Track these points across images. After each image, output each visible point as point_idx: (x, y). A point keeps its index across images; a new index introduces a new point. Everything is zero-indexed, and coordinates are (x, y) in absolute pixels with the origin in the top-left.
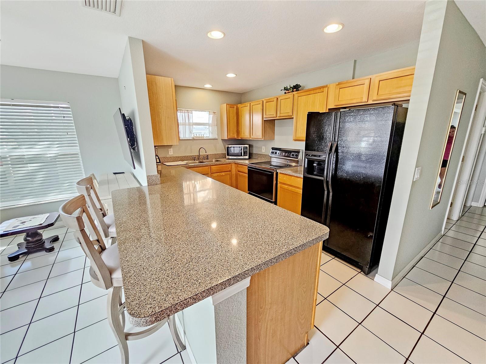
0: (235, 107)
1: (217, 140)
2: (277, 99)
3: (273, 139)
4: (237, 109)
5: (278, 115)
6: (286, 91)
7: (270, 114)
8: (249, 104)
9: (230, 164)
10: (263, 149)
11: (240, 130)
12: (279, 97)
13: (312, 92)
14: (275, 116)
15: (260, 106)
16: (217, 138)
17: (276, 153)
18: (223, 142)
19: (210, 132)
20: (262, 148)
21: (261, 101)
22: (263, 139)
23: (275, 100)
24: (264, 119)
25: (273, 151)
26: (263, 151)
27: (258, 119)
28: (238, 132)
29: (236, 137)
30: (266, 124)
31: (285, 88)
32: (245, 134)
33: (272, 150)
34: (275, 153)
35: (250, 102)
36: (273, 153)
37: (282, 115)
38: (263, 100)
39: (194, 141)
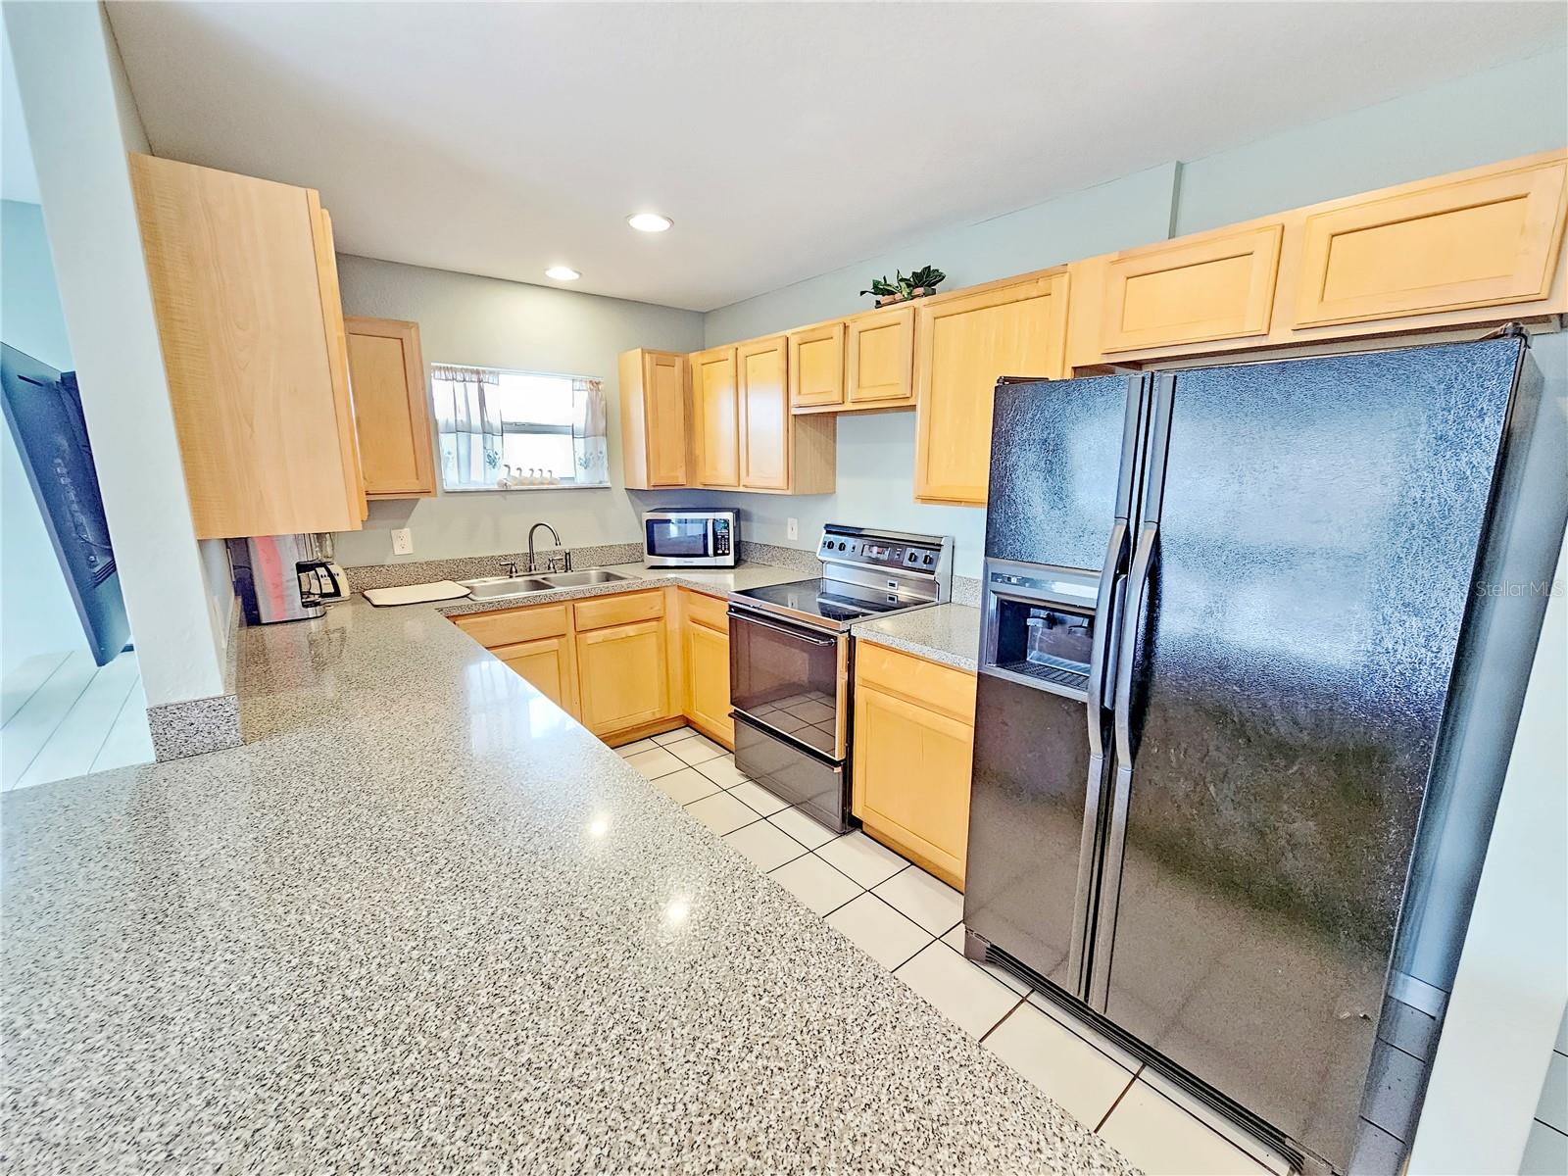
0: (678, 362)
1: (606, 492)
2: (846, 327)
3: (827, 492)
4: (687, 371)
5: (850, 397)
6: (879, 297)
7: (818, 392)
8: (731, 354)
9: (656, 589)
10: (789, 530)
11: (698, 452)
12: (854, 321)
13: (998, 297)
14: (837, 398)
15: (776, 360)
16: (609, 485)
17: (842, 547)
18: (633, 497)
19: (577, 462)
20: (786, 525)
21: (779, 340)
22: (789, 492)
23: (838, 331)
24: (794, 411)
25: (832, 537)
26: (789, 537)
27: (767, 415)
28: (691, 462)
29: (682, 480)
30: (799, 430)
31: (876, 285)
32: (720, 473)
33: (828, 532)
34: (840, 549)
35: (736, 345)
36: (830, 545)
37: (865, 394)
38: (788, 333)
39: (509, 496)
